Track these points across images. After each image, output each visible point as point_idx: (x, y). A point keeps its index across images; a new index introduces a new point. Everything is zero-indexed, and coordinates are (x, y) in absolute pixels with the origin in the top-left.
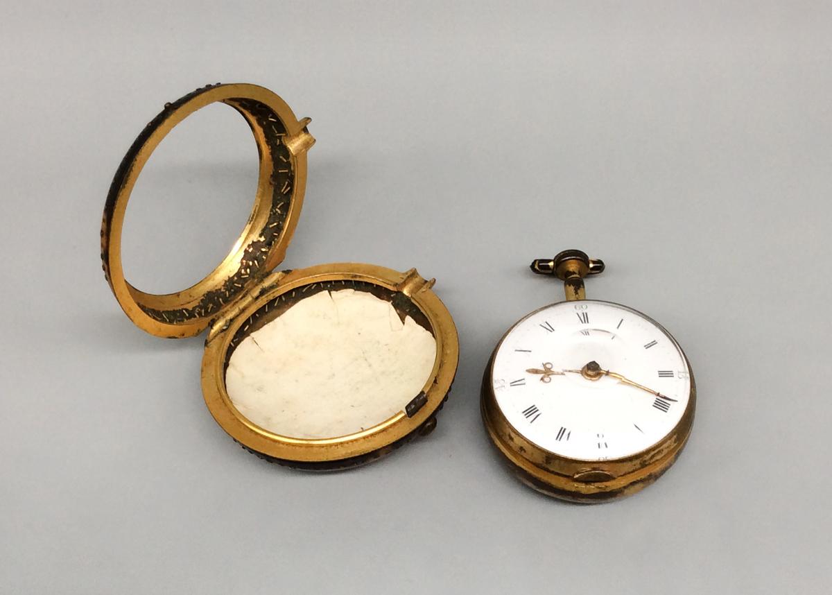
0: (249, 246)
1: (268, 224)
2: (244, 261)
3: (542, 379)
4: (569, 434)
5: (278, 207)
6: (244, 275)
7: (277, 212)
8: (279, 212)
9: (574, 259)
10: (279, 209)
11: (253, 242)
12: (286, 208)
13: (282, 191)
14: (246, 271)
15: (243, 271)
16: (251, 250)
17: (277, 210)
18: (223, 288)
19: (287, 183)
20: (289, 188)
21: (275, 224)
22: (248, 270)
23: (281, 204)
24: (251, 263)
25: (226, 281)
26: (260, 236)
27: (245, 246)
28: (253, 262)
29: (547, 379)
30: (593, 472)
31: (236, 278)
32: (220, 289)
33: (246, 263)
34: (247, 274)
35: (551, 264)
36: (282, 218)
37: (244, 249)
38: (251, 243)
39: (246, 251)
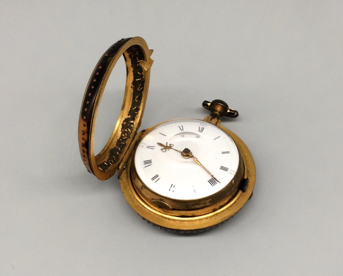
0: (124, 122)
1: (131, 108)
2: (123, 130)
3: (162, 149)
4: (159, 179)
5: (136, 98)
6: (124, 137)
7: (135, 101)
8: (137, 101)
9: (221, 105)
10: (137, 99)
11: (125, 119)
12: (140, 99)
13: (138, 89)
14: (125, 135)
15: (123, 135)
16: (125, 123)
17: (135, 100)
18: (116, 146)
19: (140, 85)
20: (142, 88)
21: (136, 107)
22: (126, 134)
23: (137, 97)
24: (126, 130)
25: (117, 142)
26: (128, 115)
27: (122, 122)
28: (128, 130)
29: (164, 150)
30: (160, 201)
31: (121, 140)
32: (115, 147)
33: (124, 131)
34: (126, 136)
35: (209, 104)
36: (139, 104)
37: (121, 124)
38: (124, 120)
39: (123, 125)
